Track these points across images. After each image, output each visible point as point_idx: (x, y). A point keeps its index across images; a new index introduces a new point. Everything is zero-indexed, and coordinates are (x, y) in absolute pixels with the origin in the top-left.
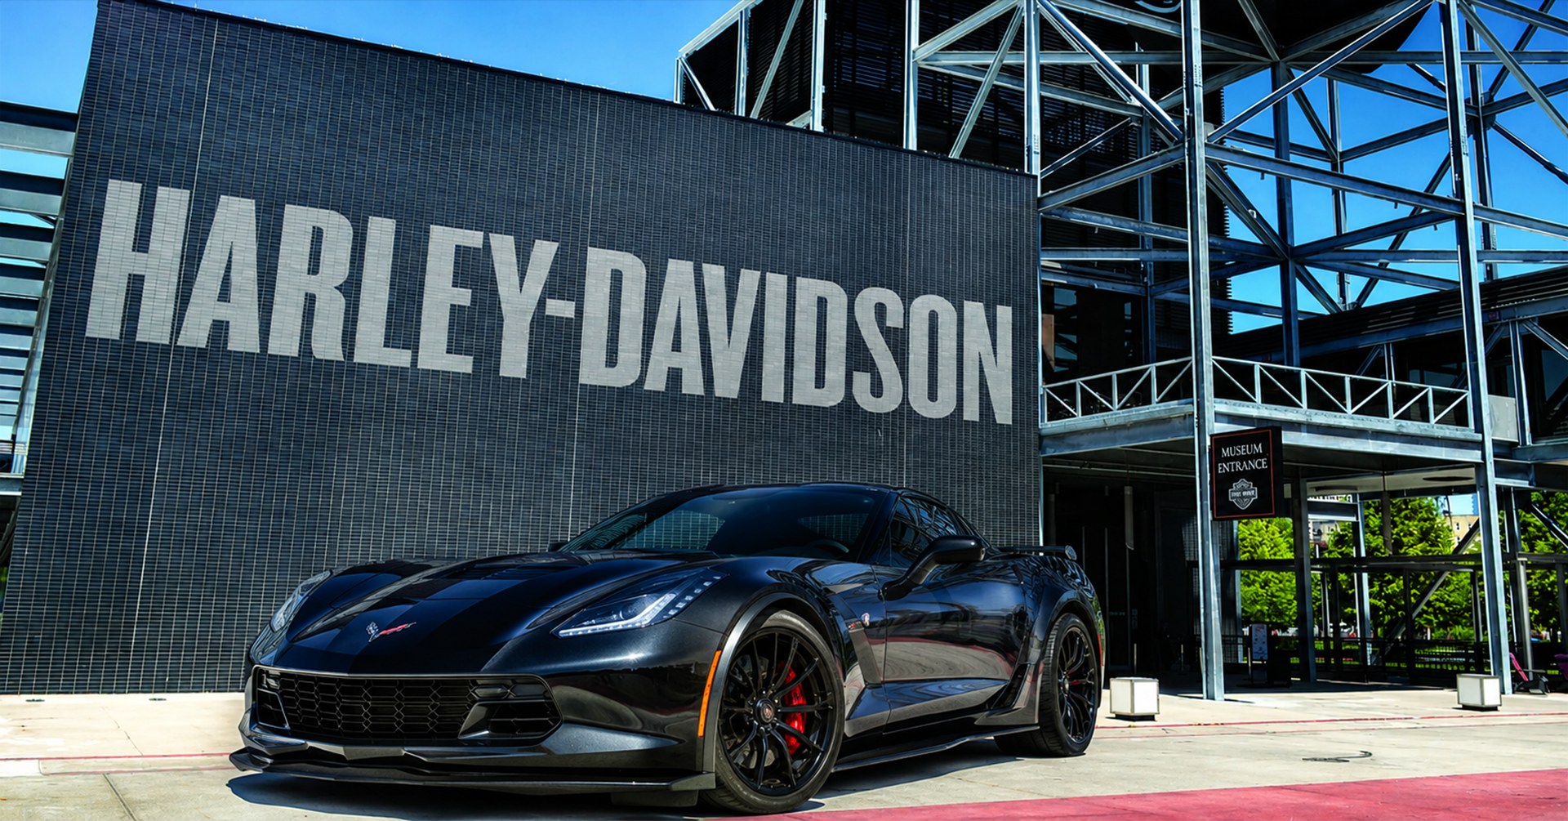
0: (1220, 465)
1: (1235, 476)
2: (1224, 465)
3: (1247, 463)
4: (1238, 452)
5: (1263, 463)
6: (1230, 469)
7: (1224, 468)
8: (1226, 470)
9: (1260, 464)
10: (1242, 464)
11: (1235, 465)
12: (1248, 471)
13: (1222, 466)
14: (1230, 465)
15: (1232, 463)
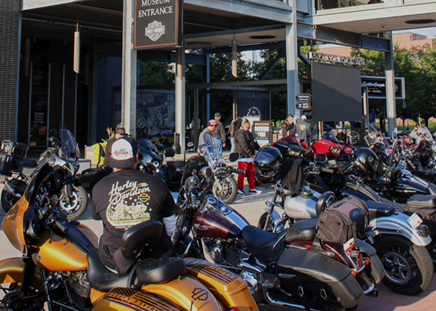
0: (139, 12)
1: (150, 19)
2: (143, 12)
3: (159, 10)
4: (153, 3)
5: (170, 9)
6: (147, 14)
7: (142, 14)
8: (144, 15)
9: (167, 10)
10: (155, 10)
11: (150, 11)
12: (159, 15)
13: (142, 12)
14: (147, 12)
15: (149, 10)
